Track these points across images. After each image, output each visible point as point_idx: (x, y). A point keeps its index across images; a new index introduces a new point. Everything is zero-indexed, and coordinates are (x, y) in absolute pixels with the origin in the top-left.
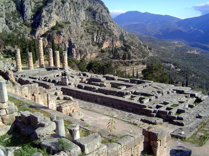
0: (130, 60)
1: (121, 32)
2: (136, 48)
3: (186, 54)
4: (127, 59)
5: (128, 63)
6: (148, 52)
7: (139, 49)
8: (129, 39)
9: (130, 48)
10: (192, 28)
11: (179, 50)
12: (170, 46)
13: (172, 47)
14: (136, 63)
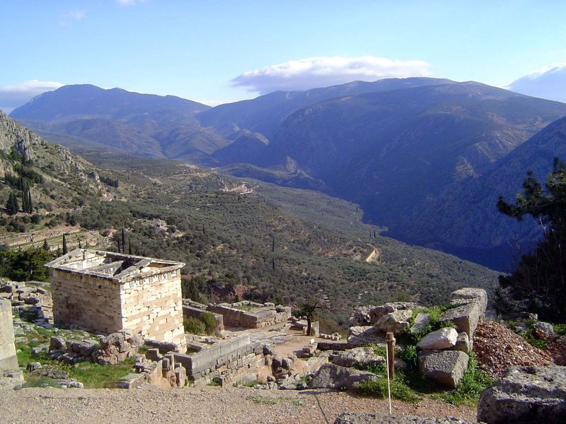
0: (31, 213)
1: (18, 137)
2: (60, 179)
3: (214, 195)
4: (21, 211)
5: (23, 224)
6: (100, 191)
7: (70, 184)
8: (41, 155)
9: (39, 180)
10: (237, 129)
11: (200, 186)
12: (177, 177)
13: (182, 178)
14: (48, 221)
